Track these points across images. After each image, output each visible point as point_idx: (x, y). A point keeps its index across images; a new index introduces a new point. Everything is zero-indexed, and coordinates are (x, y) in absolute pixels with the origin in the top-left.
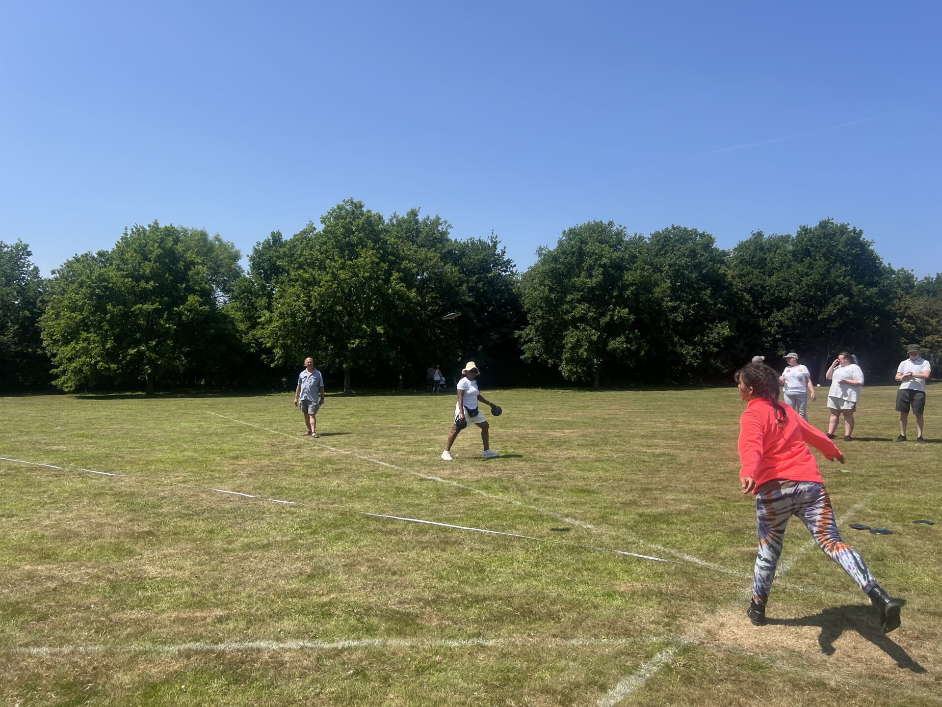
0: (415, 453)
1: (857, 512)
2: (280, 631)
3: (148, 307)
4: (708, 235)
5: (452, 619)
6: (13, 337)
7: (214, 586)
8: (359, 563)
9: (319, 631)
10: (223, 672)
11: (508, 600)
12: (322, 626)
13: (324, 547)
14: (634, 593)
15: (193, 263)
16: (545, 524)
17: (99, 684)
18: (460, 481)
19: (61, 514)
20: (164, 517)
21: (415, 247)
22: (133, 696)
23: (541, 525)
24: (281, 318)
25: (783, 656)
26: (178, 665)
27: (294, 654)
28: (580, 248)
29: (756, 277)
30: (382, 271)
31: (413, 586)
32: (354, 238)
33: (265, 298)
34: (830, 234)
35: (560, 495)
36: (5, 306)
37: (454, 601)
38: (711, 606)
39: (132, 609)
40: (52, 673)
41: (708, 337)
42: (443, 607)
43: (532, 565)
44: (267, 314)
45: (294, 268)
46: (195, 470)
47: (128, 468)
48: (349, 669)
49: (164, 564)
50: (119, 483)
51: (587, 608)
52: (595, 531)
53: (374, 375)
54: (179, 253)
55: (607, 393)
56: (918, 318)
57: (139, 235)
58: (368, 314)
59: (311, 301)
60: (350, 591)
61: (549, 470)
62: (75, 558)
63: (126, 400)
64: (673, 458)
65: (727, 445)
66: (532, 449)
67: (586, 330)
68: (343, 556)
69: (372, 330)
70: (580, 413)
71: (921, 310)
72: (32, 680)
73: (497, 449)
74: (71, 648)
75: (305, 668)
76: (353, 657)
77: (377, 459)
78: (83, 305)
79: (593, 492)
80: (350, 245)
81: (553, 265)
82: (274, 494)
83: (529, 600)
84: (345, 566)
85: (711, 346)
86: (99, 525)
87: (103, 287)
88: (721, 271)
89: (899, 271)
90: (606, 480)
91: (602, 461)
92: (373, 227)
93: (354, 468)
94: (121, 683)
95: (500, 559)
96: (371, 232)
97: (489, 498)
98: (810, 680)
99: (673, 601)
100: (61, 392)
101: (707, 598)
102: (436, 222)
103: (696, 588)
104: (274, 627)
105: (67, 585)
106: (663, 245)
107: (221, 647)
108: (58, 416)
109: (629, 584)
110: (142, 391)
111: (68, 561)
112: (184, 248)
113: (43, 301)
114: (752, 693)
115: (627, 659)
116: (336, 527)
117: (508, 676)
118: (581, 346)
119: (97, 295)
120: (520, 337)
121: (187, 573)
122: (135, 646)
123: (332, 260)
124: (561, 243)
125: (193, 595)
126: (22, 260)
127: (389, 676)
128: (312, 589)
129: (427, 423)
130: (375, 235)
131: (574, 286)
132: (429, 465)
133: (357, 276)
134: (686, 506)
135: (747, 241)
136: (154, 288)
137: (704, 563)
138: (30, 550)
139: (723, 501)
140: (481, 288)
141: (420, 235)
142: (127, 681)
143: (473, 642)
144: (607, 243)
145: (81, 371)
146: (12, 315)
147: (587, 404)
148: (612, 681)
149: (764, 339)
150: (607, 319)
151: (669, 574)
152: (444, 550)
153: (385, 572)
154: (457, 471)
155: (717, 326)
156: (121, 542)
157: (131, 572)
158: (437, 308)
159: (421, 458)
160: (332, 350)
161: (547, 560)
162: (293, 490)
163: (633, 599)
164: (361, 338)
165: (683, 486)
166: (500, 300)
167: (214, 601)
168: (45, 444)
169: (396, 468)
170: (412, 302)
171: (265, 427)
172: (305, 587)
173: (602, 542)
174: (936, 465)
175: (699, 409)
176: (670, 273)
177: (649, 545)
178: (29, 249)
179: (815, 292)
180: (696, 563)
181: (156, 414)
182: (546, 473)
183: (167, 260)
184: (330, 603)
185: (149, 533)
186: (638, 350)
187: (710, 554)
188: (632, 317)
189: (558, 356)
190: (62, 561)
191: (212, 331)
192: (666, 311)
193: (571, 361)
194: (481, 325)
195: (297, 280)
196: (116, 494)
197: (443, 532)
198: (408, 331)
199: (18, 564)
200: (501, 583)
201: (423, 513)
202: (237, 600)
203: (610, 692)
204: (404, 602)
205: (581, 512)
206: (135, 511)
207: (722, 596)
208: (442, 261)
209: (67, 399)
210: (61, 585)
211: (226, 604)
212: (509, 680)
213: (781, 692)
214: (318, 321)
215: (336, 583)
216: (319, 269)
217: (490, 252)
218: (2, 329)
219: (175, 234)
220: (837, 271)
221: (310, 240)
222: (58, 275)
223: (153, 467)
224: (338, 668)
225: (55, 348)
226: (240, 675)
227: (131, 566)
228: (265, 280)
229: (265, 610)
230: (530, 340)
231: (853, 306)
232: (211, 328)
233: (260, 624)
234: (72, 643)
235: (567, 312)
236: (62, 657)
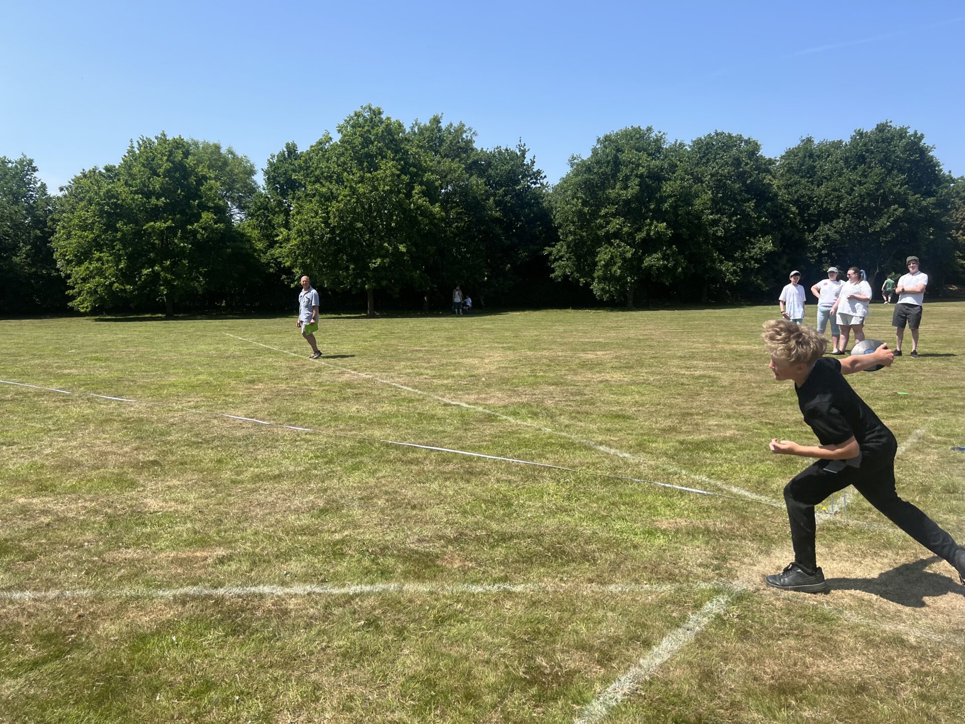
0: (440, 376)
1: (920, 438)
2: (286, 574)
3: (160, 225)
4: (754, 141)
5: (475, 560)
6: (26, 258)
7: (219, 522)
8: (376, 496)
9: (329, 574)
10: (220, 622)
11: (538, 538)
12: (333, 567)
13: (340, 479)
14: (677, 531)
15: (205, 178)
16: (578, 452)
17: (82, 635)
18: (487, 406)
19: (64, 441)
20: (171, 446)
21: (438, 158)
22: (119, 649)
23: (573, 454)
24: (299, 236)
26: (172, 613)
27: (300, 601)
28: (616, 157)
29: (804, 187)
30: (403, 184)
31: (434, 522)
32: (373, 149)
33: (282, 215)
34: (887, 138)
35: (593, 421)
36: (15, 225)
37: (478, 539)
38: (765, 546)
39: (128, 548)
40: (33, 622)
41: (750, 252)
42: (466, 546)
43: (564, 498)
44: (285, 232)
45: (310, 182)
46: (208, 394)
47: (140, 392)
48: (359, 620)
49: (167, 497)
50: (129, 409)
51: (626, 549)
52: (632, 461)
53: (398, 296)
54: (191, 167)
55: (641, 312)
57: (146, 147)
58: (389, 231)
59: (329, 218)
60: (366, 527)
61: (581, 394)
62: (73, 489)
63: (144, 323)
64: (714, 380)
66: (563, 372)
67: (620, 246)
68: (359, 488)
69: (394, 249)
70: (612, 334)
72: (10, 630)
73: (526, 372)
74: (57, 592)
75: (311, 618)
76: (366, 604)
77: (399, 382)
78: (93, 223)
79: (629, 418)
80: (369, 156)
81: (586, 176)
82: (289, 420)
83: (560, 538)
84: (362, 499)
85: (753, 262)
86: (103, 454)
87: (112, 203)
88: (766, 181)
89: (959, 179)
90: (643, 405)
91: (638, 384)
92: (393, 137)
93: (375, 392)
94: (107, 634)
95: (529, 491)
96: (391, 141)
97: (517, 425)
98: (885, 635)
99: (721, 540)
100: (78, 314)
101: (760, 536)
102: (460, 129)
103: (746, 525)
104: (280, 569)
105: (61, 520)
106: (704, 153)
107: (221, 591)
108: (73, 339)
109: (671, 521)
110: (162, 313)
111: (65, 493)
112: (195, 162)
113: (52, 220)
114: (819, 651)
115: (672, 608)
116: (353, 455)
117: (538, 629)
118: (615, 263)
119: (107, 212)
120: (550, 254)
121: (191, 506)
122: (127, 591)
123: (350, 172)
124: (595, 151)
125: (195, 532)
126: (28, 177)
127: (405, 628)
128: (324, 525)
129: (452, 345)
130: (395, 145)
131: (608, 199)
132: (454, 390)
133: (378, 190)
134: (731, 432)
135: (795, 148)
136: (166, 204)
137: (754, 496)
138: (28, 481)
139: (771, 426)
140: (509, 202)
141: (444, 144)
142: (113, 632)
143: (499, 588)
144: (645, 150)
145: (96, 292)
146: (23, 235)
147: (621, 324)
148: (656, 635)
149: (809, 255)
150: (643, 235)
151: (716, 509)
152: (468, 481)
153: (404, 505)
154: (483, 396)
155: (759, 241)
156: (124, 472)
157: (131, 506)
158: (463, 224)
159: (446, 382)
160: (354, 269)
161: (581, 493)
162: (310, 416)
163: (677, 538)
164: (383, 257)
165: (727, 410)
166: (529, 215)
167: (217, 538)
168: (56, 367)
169: (420, 392)
170: (436, 218)
171: (284, 349)
172: (317, 522)
173: (640, 473)
175: (739, 329)
176: (711, 184)
177: (692, 476)
178: (34, 165)
179: (869, 203)
180: (745, 497)
181: (173, 336)
182: (578, 398)
183: (177, 175)
184: (343, 541)
185: (155, 463)
186: (675, 267)
187: (760, 486)
188: (669, 232)
189: (590, 274)
190: (59, 494)
191: (229, 250)
192: (706, 225)
193: (603, 279)
194: (509, 242)
195: (314, 195)
196: (124, 420)
197: (467, 461)
198: (432, 249)
199: (12, 496)
200: (529, 519)
201: (446, 440)
202: (242, 538)
203: (655, 649)
204: (424, 540)
205: (616, 439)
206: (142, 438)
207: (776, 534)
208: (467, 172)
209: (85, 322)
210: (55, 520)
211: (230, 542)
212: (539, 633)
213: (853, 650)
214: (338, 239)
215: (350, 519)
216: (337, 182)
217: (518, 162)
218: (14, 249)
219: (184, 147)
220: (893, 180)
221: (326, 151)
222: (66, 192)
223: (165, 391)
224: (348, 617)
225: (68, 268)
226: (239, 625)
227: (132, 499)
228: (281, 195)
229: (271, 549)
230: (561, 258)
231: (907, 218)
232: (228, 247)
233: (264, 565)
234: (59, 586)
235: (601, 227)
236: (47, 603)
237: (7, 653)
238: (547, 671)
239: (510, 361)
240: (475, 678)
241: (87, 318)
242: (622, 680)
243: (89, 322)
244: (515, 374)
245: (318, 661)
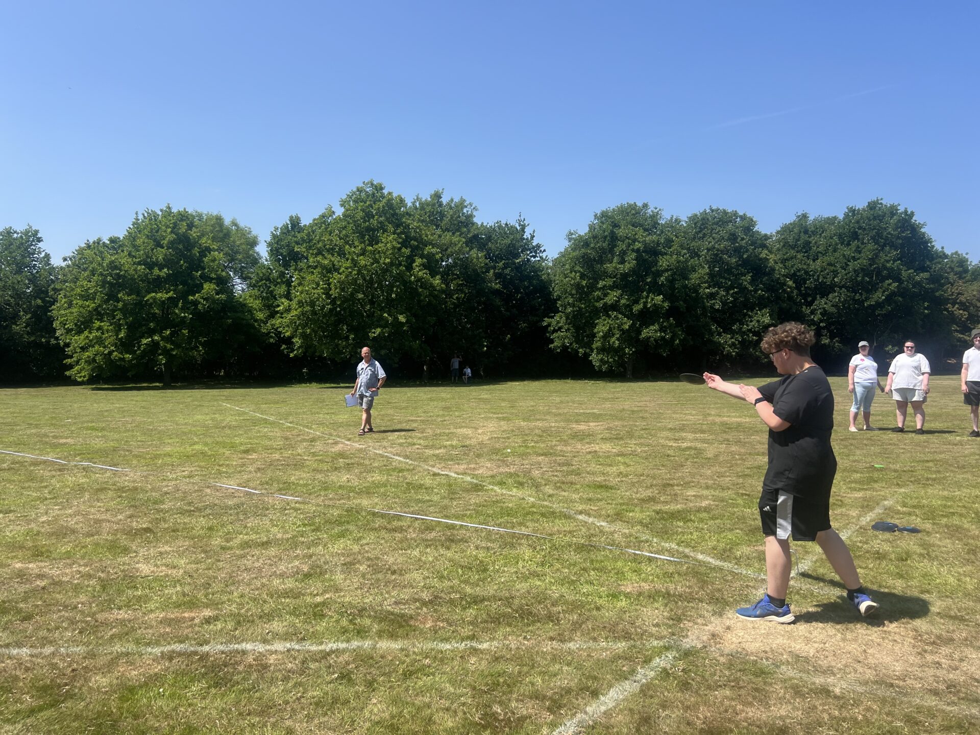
0: (433, 447)
1: (886, 509)
2: (268, 633)
3: (162, 296)
4: (749, 218)
5: (447, 621)
6: (26, 327)
7: (207, 585)
8: (359, 562)
9: (309, 632)
10: (204, 675)
11: (508, 601)
12: (312, 627)
13: (325, 545)
14: (640, 594)
15: (208, 250)
16: (557, 520)
17: (75, 687)
18: (474, 476)
19: (60, 509)
20: (164, 514)
21: (439, 232)
22: (110, 699)
23: (553, 522)
24: (300, 307)
25: (788, 661)
26: (159, 667)
27: (280, 657)
28: (612, 232)
29: (799, 263)
30: (403, 257)
31: (411, 586)
32: (374, 222)
33: (284, 286)
34: (879, 216)
35: (576, 491)
36: (17, 294)
37: (452, 602)
38: (719, 608)
39: (120, 609)
40: (30, 675)
41: (748, 325)
42: (440, 608)
43: (538, 564)
44: (286, 302)
45: (312, 254)
46: (202, 464)
47: (135, 462)
48: (334, 673)
49: (158, 563)
50: (124, 478)
51: (589, 610)
52: (607, 529)
53: (397, 365)
54: (194, 238)
55: (639, 384)
56: (971, 304)
57: (150, 220)
58: (390, 302)
59: (330, 289)
60: (346, 591)
61: (568, 464)
62: (68, 556)
63: (141, 392)
64: (699, 452)
65: (758, 438)
66: (554, 443)
67: (618, 319)
68: (343, 555)
69: (394, 319)
70: (608, 405)
71: (974, 296)
72: (8, 682)
74: (52, 649)
75: (289, 671)
76: (341, 659)
77: (391, 453)
78: (95, 293)
79: (611, 488)
80: (369, 229)
81: (583, 250)
82: (280, 490)
83: (529, 600)
84: (345, 564)
85: (751, 335)
86: (97, 521)
87: (115, 274)
88: (763, 255)
89: (952, 254)
90: (627, 476)
91: (625, 455)
92: (394, 211)
93: (367, 462)
94: (98, 686)
95: (506, 557)
96: (393, 215)
97: (502, 494)
98: (813, 686)
99: (680, 603)
100: (76, 383)
101: (717, 599)
102: (461, 204)
103: (706, 589)
104: (262, 628)
105: (56, 583)
106: (700, 228)
107: (206, 648)
108: (70, 408)
109: (636, 585)
110: (159, 382)
111: (60, 559)
112: (199, 234)
113: (54, 289)
114: (750, 699)
115: (624, 663)
116: (340, 524)
117: (498, 681)
118: (613, 335)
119: (109, 283)
120: (549, 325)
121: (181, 571)
122: (118, 648)
123: (352, 245)
124: (592, 227)
125: (184, 595)
126: (32, 247)
127: (375, 680)
128: (307, 589)
129: (448, 415)
130: (397, 219)
131: (606, 272)
132: (445, 460)
133: (378, 262)
134: (707, 502)
135: (791, 224)
136: (168, 275)
137: (718, 563)
138: (24, 547)
140: (509, 275)
141: (445, 218)
142: (105, 684)
143: (466, 645)
144: (641, 225)
145: (94, 360)
146: (24, 303)
147: (617, 395)
148: (605, 686)
150: (641, 306)
151: (679, 574)
152: (448, 548)
153: (385, 571)
154: (472, 466)
155: (757, 314)
156: (118, 539)
157: (123, 571)
158: (463, 295)
159: (437, 452)
160: (353, 339)
161: (554, 559)
162: (301, 486)
163: (639, 600)
164: (383, 327)
165: (707, 481)
166: (528, 287)
167: (206, 601)
168: (53, 437)
169: (411, 462)
170: (436, 290)
171: (280, 420)
172: (300, 586)
173: (613, 541)
174: (976, 460)
176: (708, 258)
177: (663, 544)
178: (39, 235)
179: (863, 278)
180: (709, 563)
181: (169, 406)
182: (565, 468)
183: (181, 247)
184: (324, 604)
185: (147, 530)
186: (672, 339)
187: (725, 554)
188: (666, 304)
189: (589, 345)
190: (54, 559)
191: (230, 321)
192: (703, 298)
193: (602, 350)
194: (508, 313)
195: (316, 267)
196: (119, 489)
197: (450, 529)
198: (432, 320)
199: (9, 561)
200: (503, 583)
201: (432, 509)
202: (229, 600)
203: (602, 698)
204: (400, 603)
205: (596, 508)
206: (136, 507)
207: (732, 597)
208: (467, 246)
209: (82, 391)
210: (50, 584)
211: (217, 604)
212: (499, 685)
213: (781, 699)
214: (338, 309)
215: (332, 583)
216: (339, 255)
217: (518, 236)
218: (14, 318)
219: (189, 219)
220: (886, 256)
221: (329, 224)
222: (70, 262)
223: (160, 461)
224: (323, 672)
225: (68, 337)
226: (221, 679)
227: (124, 564)
228: (284, 266)
229: (255, 610)
230: (560, 328)
231: (902, 292)
232: (229, 318)
233: (248, 625)
234: (53, 644)
235: (599, 299)
236: (42, 658)
237: (6, 702)
238: (501, 717)
239: (503, 431)
240: (435, 723)
241: (83, 387)
242: (568, 725)
243: (85, 391)
244: (507, 444)
245: (292, 709)
